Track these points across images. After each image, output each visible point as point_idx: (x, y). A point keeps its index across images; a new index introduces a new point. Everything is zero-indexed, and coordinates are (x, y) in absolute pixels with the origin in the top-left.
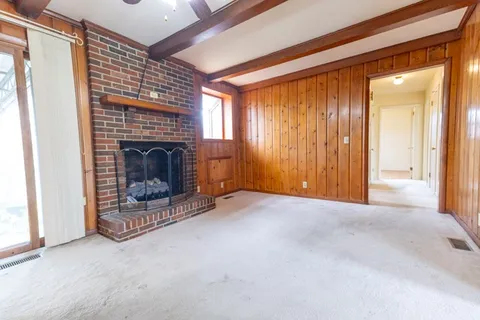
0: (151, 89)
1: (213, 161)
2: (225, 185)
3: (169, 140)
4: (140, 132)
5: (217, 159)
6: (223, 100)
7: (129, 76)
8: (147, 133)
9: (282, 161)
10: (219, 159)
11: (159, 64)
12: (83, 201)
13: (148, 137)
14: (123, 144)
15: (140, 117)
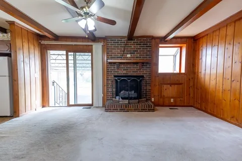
0: (128, 53)
1: (165, 86)
2: (175, 101)
3: (135, 75)
4: (122, 72)
5: (168, 84)
6: (181, 48)
7: (119, 50)
8: (125, 72)
9: (224, 91)
10: (171, 84)
11: (132, 41)
12: (102, 95)
13: (125, 74)
14: (115, 76)
15: (122, 66)
